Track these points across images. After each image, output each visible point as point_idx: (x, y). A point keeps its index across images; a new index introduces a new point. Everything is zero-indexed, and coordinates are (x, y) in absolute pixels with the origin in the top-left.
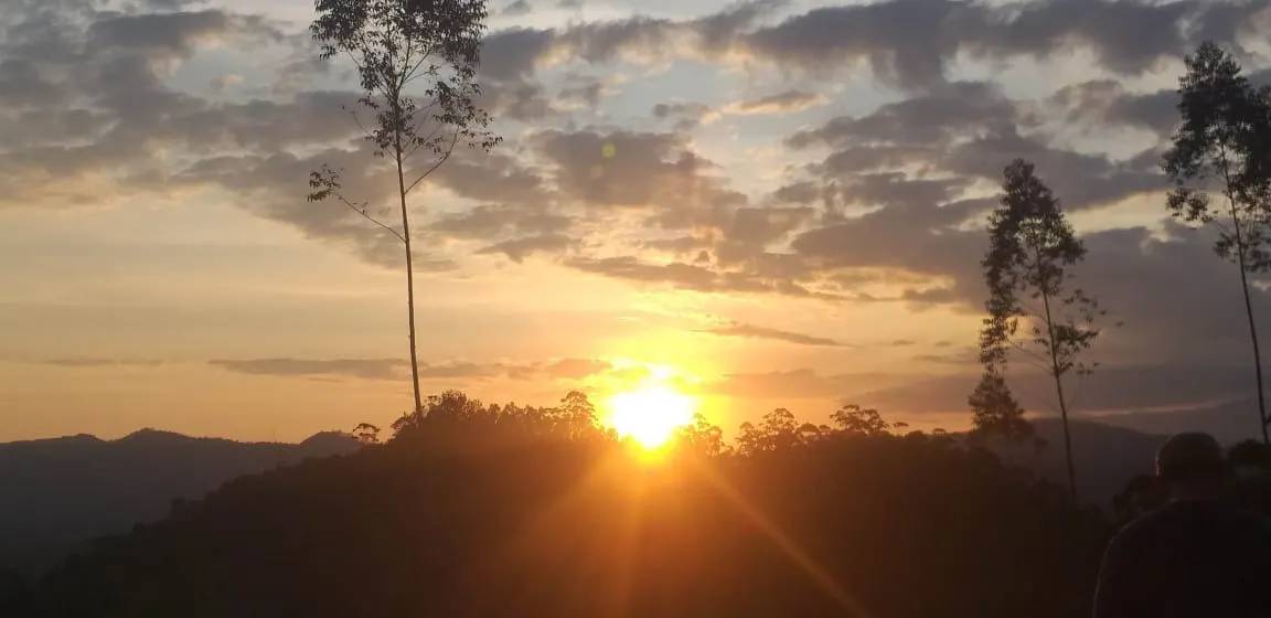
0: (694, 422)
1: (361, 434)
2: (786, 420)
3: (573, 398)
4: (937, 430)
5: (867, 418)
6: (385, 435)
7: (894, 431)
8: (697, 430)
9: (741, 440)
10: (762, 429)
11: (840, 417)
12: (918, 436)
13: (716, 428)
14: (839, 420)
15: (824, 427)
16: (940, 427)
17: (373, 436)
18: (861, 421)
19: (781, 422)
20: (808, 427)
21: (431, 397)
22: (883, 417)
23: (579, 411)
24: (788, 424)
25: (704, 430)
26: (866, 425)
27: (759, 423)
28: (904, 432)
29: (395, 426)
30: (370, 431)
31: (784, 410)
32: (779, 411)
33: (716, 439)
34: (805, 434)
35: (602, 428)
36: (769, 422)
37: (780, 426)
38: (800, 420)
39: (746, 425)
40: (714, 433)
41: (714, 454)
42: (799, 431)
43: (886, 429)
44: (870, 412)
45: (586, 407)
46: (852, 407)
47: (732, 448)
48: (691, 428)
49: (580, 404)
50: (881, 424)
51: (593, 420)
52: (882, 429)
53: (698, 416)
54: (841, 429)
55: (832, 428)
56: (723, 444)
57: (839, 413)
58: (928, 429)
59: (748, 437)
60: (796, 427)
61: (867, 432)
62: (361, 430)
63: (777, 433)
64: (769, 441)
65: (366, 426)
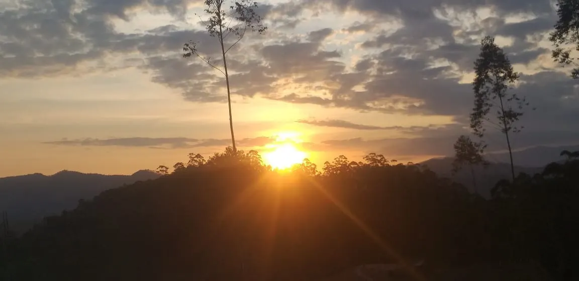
0: (305, 162)
1: (161, 170)
2: (344, 160)
3: (252, 153)
4: (409, 163)
5: (379, 158)
6: (171, 171)
7: (391, 164)
8: (306, 165)
9: (325, 169)
10: (333, 164)
11: (367, 158)
12: (400, 166)
13: (314, 164)
14: (367, 159)
15: (360, 163)
16: (411, 161)
17: (166, 171)
18: (377, 160)
19: (342, 161)
20: (353, 163)
21: (190, 154)
22: (386, 158)
23: (255, 159)
24: (345, 162)
25: (309, 165)
26: (379, 161)
27: (332, 162)
28: (396, 164)
29: (175, 166)
30: (164, 169)
31: (343, 156)
32: (341, 156)
33: (314, 169)
34: (352, 166)
35: (265, 165)
36: (337, 161)
37: (341, 163)
38: (350, 160)
39: (327, 163)
40: (313, 166)
41: (313, 175)
42: (350, 164)
43: (388, 163)
44: (380, 156)
45: (258, 156)
46: (373, 154)
47: (321, 173)
48: (303, 164)
49: (255, 156)
50: (385, 161)
51: (261, 162)
52: (386, 163)
53: (306, 159)
54: (369, 163)
55: (364, 163)
56: (317, 171)
57: (367, 156)
58: (405, 163)
59: (328, 167)
60: (348, 163)
61: (379, 165)
62: (161, 169)
63: (340, 166)
64: (337, 169)
65: (162, 167)
